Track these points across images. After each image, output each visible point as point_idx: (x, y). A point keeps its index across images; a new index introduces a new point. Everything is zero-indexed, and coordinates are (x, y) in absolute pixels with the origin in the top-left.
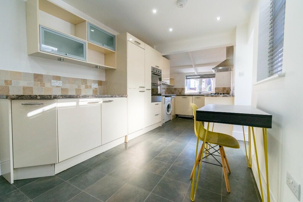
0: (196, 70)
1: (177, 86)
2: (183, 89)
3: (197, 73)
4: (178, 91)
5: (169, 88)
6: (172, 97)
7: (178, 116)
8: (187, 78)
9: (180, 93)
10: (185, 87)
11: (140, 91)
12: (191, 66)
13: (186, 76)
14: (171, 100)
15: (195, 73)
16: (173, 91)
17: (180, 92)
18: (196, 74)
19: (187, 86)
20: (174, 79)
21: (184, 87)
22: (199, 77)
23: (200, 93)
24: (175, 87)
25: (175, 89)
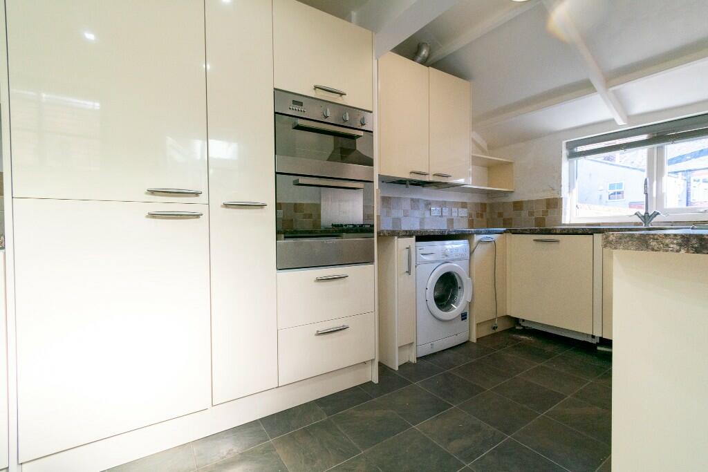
0: (621, 103)
1: (526, 190)
2: (554, 204)
3: (630, 118)
4: (531, 214)
5: (492, 205)
6: (477, 238)
7: (520, 325)
8: (573, 155)
9: (540, 221)
10: (565, 194)
11: (153, 216)
12: (585, 87)
13: (571, 146)
14: (471, 253)
15: (612, 121)
16: (510, 213)
17: (536, 219)
18: (622, 124)
19: (575, 191)
20: (511, 163)
21: (559, 192)
22: (644, 137)
23: (647, 218)
24: (515, 198)
25: (518, 205)
